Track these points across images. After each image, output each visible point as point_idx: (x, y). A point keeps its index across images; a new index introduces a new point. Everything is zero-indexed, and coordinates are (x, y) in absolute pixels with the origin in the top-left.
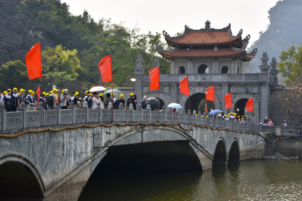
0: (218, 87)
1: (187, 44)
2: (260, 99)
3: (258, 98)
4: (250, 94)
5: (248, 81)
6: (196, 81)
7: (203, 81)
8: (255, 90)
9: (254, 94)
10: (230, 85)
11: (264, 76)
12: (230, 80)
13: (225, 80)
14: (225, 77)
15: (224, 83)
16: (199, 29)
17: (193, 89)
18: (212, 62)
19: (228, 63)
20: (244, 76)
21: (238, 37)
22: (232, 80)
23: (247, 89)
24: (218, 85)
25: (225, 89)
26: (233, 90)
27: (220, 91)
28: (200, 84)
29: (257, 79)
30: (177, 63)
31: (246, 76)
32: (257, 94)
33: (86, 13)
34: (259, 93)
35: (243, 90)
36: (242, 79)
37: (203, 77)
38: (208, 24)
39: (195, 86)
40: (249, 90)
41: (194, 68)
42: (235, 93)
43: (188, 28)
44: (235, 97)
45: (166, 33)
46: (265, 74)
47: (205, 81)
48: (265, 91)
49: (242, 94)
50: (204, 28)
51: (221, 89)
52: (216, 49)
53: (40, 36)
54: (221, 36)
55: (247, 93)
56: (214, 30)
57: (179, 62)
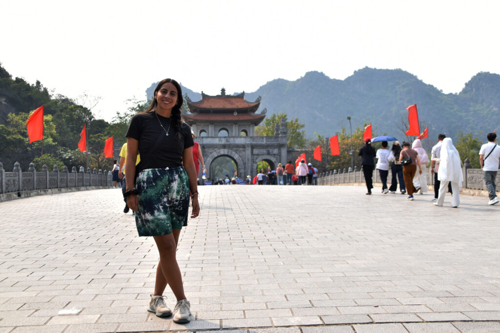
0: (242, 149)
1: (208, 109)
2: (280, 159)
3: (278, 158)
4: (271, 155)
5: (268, 143)
6: (221, 143)
7: (227, 143)
8: (276, 151)
9: (274, 155)
10: (253, 147)
11: (284, 139)
12: (252, 142)
13: (248, 143)
14: (248, 140)
15: (248, 145)
16: (215, 95)
17: (218, 151)
18: (232, 126)
19: (247, 127)
20: (265, 139)
21: (256, 104)
22: (254, 143)
23: (269, 151)
24: (241, 147)
25: (248, 151)
26: (256, 151)
27: (244, 152)
28: (224, 146)
29: (277, 141)
30: (198, 127)
31: (266, 139)
32: (277, 155)
33: (38, 83)
34: (280, 154)
35: (264, 151)
36: (263, 141)
37: (227, 140)
38: (223, 91)
39: (220, 148)
40: (271, 151)
41: (215, 131)
42: (258, 155)
43: (204, 94)
44: (257, 158)
45: (189, 98)
46: (284, 137)
47: (229, 143)
48: (284, 152)
49: (263, 155)
50: (220, 94)
51: (244, 151)
52: (236, 114)
53: (3, 103)
54: (238, 102)
55: (269, 154)
56: (229, 97)
57: (200, 125)
